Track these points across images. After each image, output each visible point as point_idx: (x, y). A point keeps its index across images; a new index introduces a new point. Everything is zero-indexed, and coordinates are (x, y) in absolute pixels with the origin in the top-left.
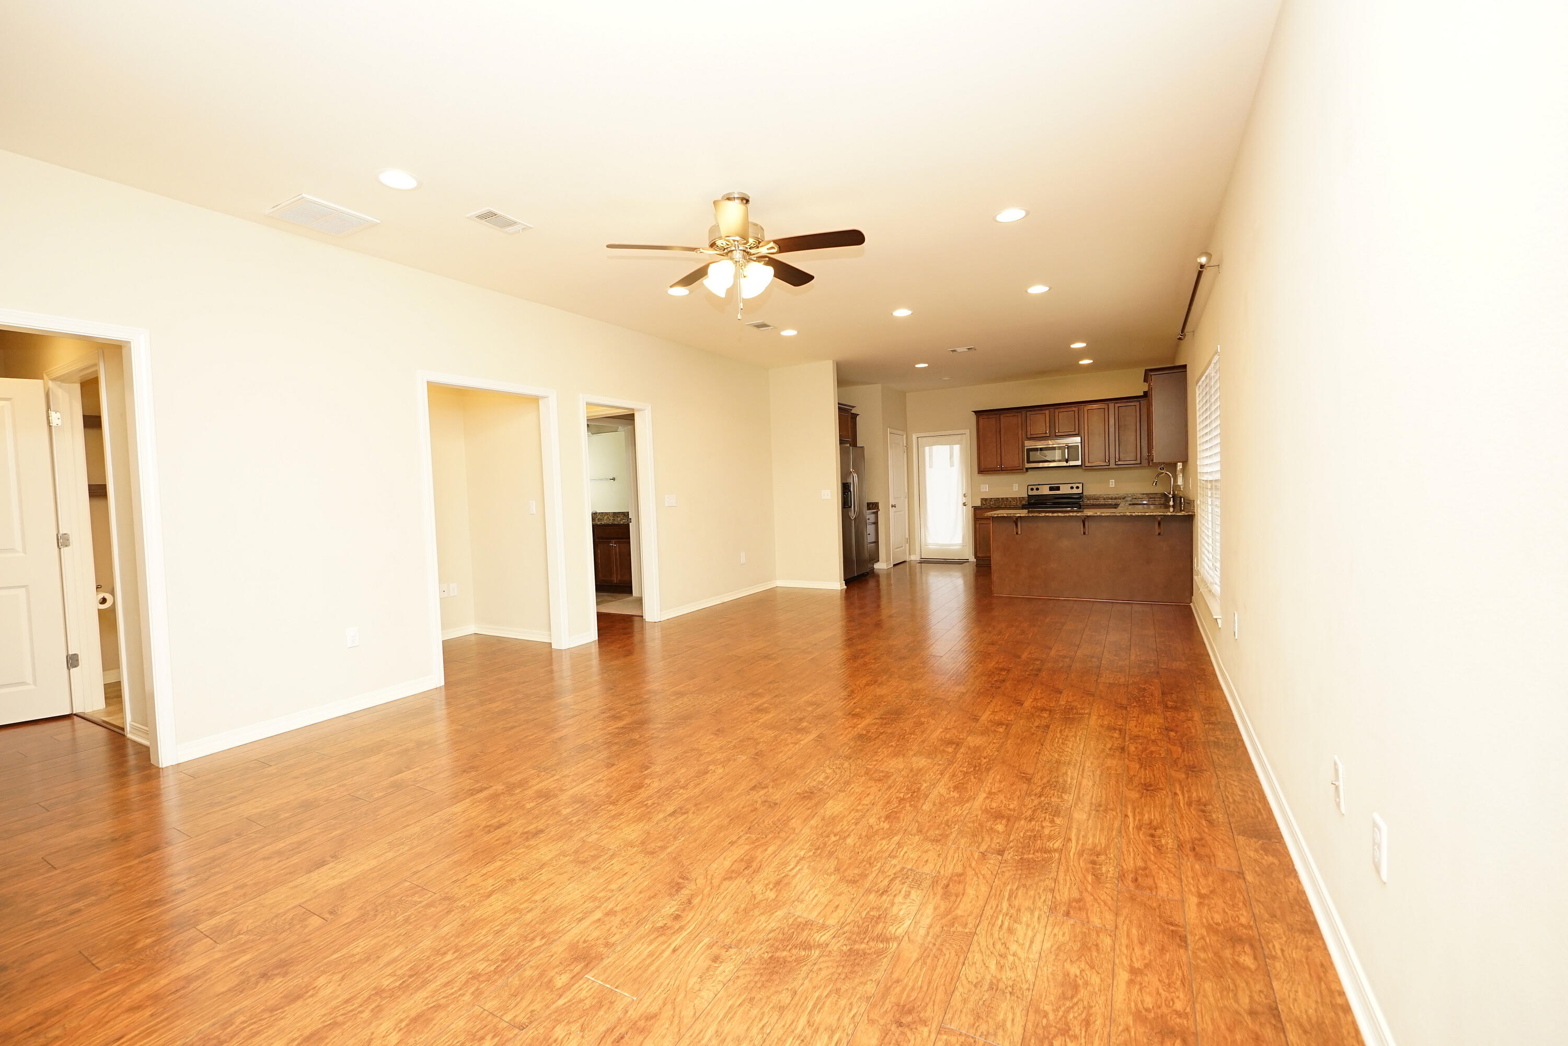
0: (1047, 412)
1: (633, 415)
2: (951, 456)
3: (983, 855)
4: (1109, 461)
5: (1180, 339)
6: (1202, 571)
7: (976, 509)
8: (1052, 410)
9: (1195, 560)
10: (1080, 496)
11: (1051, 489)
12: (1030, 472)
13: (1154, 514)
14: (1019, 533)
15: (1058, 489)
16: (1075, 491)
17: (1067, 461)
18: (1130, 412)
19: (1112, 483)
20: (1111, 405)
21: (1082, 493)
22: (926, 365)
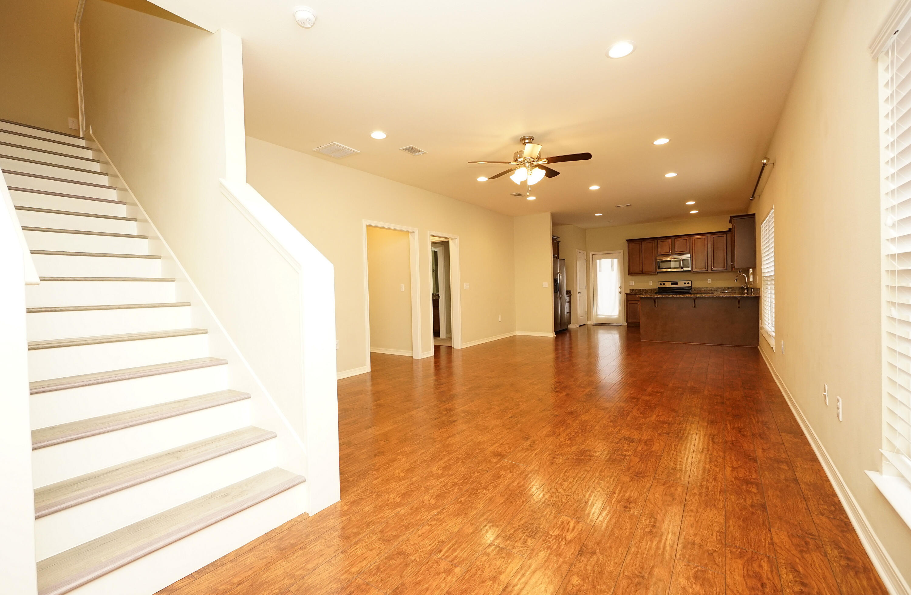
0: (670, 240)
1: (448, 242)
2: (612, 265)
3: (660, 434)
4: (707, 268)
5: (751, 200)
6: (764, 326)
7: (627, 295)
8: (673, 239)
9: (760, 322)
10: (690, 288)
11: (672, 284)
12: (659, 274)
13: (736, 296)
14: (657, 306)
15: (676, 284)
16: (687, 285)
17: (682, 268)
18: (721, 240)
19: (709, 281)
20: (709, 236)
21: (691, 286)
22: (601, 214)
